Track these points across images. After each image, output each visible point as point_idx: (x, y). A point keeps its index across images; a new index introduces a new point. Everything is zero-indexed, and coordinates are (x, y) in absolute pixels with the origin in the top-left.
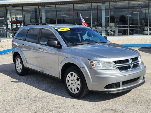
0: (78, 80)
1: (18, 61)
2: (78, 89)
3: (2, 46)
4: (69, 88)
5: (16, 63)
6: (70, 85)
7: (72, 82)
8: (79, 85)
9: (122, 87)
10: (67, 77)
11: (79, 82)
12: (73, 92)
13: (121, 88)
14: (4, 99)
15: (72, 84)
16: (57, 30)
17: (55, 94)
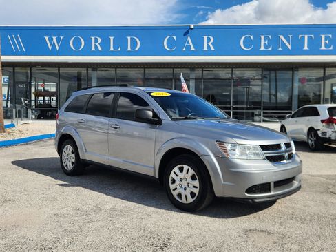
0: (193, 178)
1: (68, 150)
2: (193, 194)
3: (21, 131)
4: (175, 193)
5: (63, 153)
6: (176, 189)
7: (181, 183)
8: (197, 187)
9: (274, 191)
10: (172, 175)
11: (197, 183)
12: (183, 201)
13: (272, 193)
14: (56, 212)
15: (181, 186)
16: (149, 94)
17: (148, 205)
